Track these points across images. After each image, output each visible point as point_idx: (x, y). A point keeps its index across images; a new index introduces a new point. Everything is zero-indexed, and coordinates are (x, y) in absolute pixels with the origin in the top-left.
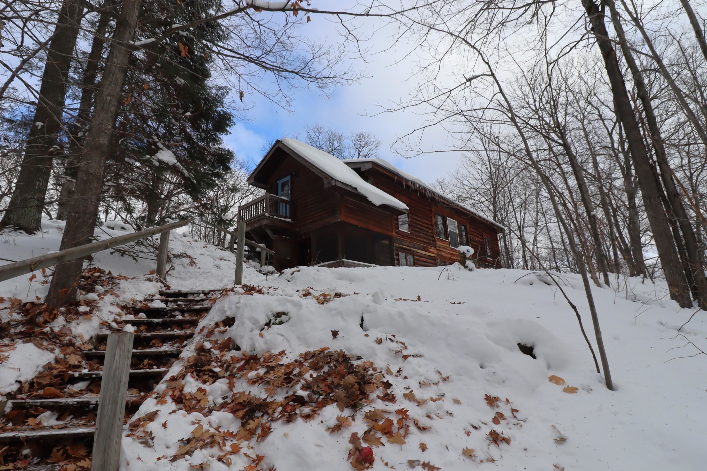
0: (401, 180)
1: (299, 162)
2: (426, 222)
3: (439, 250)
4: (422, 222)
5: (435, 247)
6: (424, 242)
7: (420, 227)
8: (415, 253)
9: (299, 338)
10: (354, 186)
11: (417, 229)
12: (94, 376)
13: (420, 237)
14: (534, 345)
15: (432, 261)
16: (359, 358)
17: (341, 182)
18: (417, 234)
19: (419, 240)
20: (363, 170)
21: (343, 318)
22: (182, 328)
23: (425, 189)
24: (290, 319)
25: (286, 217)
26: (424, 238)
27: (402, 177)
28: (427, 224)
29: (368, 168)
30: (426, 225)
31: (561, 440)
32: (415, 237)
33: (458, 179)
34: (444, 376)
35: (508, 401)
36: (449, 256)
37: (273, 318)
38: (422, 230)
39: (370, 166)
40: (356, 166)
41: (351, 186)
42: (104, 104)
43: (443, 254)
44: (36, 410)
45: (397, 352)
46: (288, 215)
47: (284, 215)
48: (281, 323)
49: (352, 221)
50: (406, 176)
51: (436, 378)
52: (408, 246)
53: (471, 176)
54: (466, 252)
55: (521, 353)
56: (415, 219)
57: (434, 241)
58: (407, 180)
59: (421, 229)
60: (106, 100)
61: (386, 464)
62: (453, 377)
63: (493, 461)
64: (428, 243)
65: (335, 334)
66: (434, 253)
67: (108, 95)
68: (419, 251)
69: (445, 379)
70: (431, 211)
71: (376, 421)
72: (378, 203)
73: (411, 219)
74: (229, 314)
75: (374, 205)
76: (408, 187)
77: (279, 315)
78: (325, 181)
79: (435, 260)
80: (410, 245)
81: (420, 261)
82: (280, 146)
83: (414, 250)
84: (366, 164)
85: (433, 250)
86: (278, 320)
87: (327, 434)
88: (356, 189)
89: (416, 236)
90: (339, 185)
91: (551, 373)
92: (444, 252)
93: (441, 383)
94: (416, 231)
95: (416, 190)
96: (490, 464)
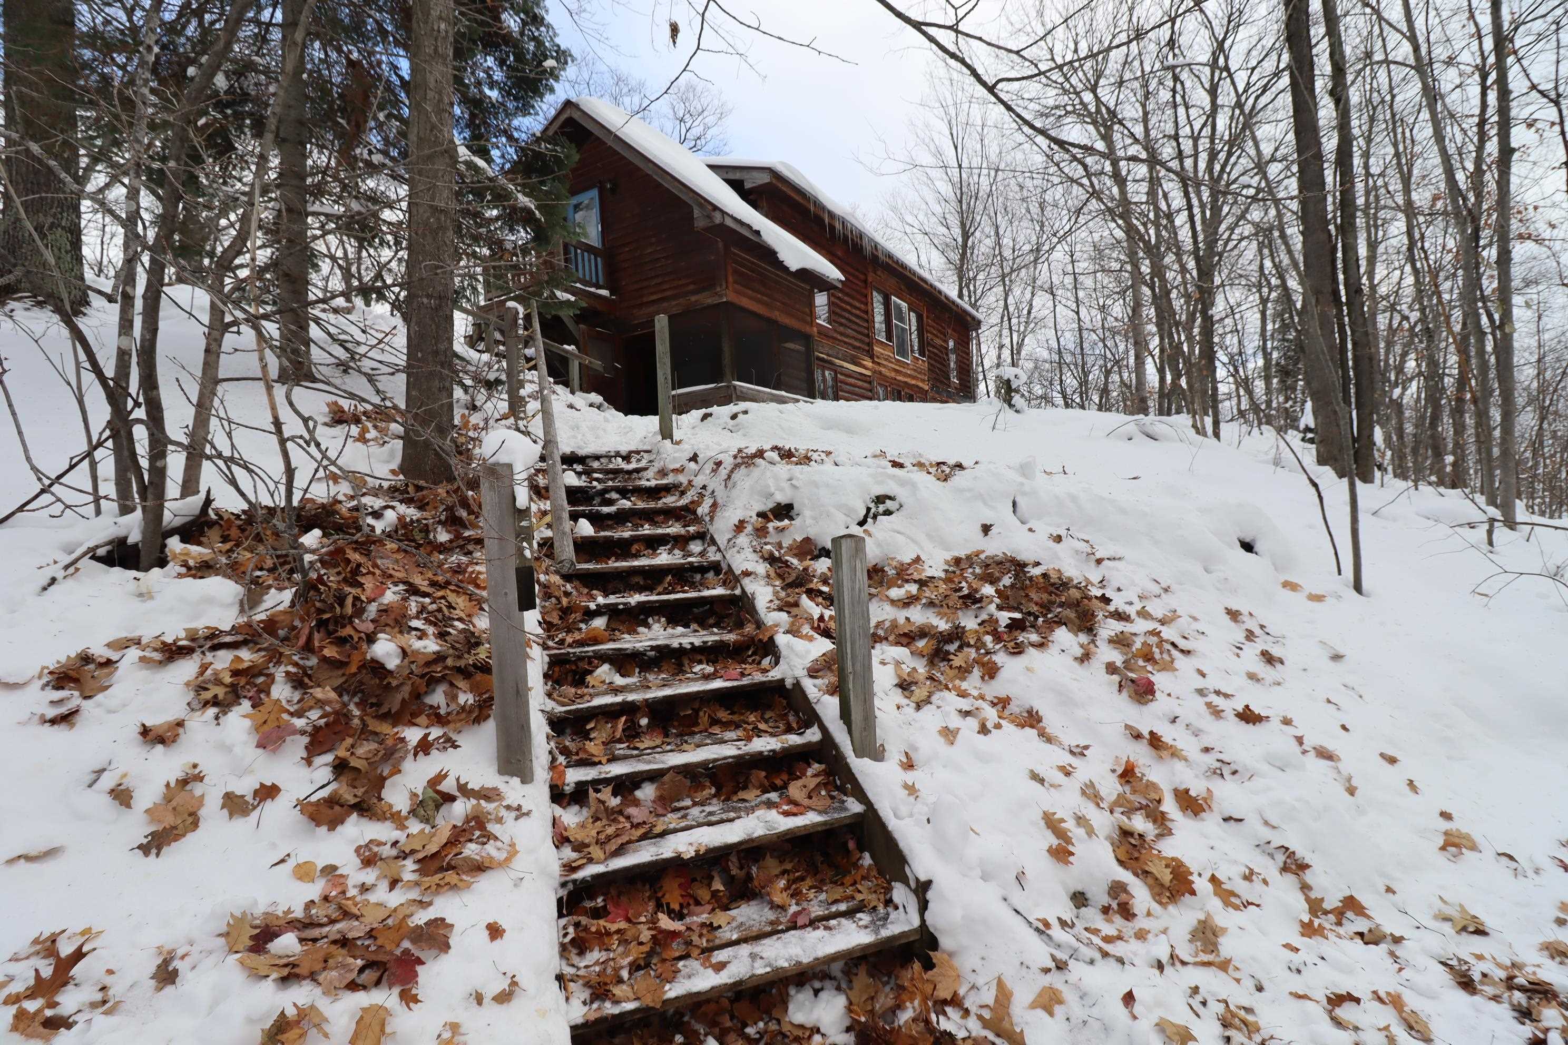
0: (821, 214)
1: (631, 163)
2: (858, 304)
3: (879, 364)
4: (851, 305)
5: (872, 357)
6: (855, 347)
7: (847, 315)
8: (839, 369)
9: (929, 536)
10: (755, 227)
11: (843, 321)
12: (621, 607)
13: (847, 336)
14: (1254, 540)
15: (866, 385)
16: (1037, 564)
17: (732, 217)
18: (841, 329)
19: (845, 343)
20: (748, 185)
21: (985, 503)
22: (654, 523)
23: (861, 235)
24: (901, 506)
25: (598, 287)
26: (853, 337)
27: (823, 208)
28: (859, 309)
29: (760, 182)
30: (858, 312)
31: (1337, 657)
32: (839, 337)
33: (894, 209)
34: (1164, 585)
35: (1251, 614)
36: (893, 374)
37: (872, 505)
38: (850, 321)
39: (765, 179)
40: (731, 176)
41: (749, 227)
42: (436, 39)
43: (883, 370)
44: (590, 663)
45: (1088, 554)
46: (601, 282)
47: (594, 280)
48: (888, 513)
49: (745, 302)
50: (830, 206)
51: (1156, 589)
52: (828, 355)
53: (924, 206)
54: (1012, 378)
55: (1243, 551)
56: (839, 298)
57: (870, 345)
58: (831, 215)
59: (848, 319)
60: (439, 31)
61: (1169, 695)
62: (1174, 587)
63: (1279, 684)
64: (859, 348)
65: (986, 529)
66: (866, 368)
67: (440, 18)
68: (846, 365)
69: (1166, 590)
70: (865, 281)
71: (1128, 646)
72: (794, 264)
73: (832, 299)
74: (781, 498)
75: (786, 269)
76: (832, 228)
77: (880, 500)
78: (697, 213)
79: (870, 383)
80: (830, 352)
81: (847, 384)
82: (576, 115)
83: (837, 361)
84: (755, 174)
85: (869, 364)
86: (881, 508)
87: (1076, 665)
88: (758, 233)
89: (841, 334)
90: (729, 222)
91: (1283, 578)
92: (884, 366)
93: (1163, 595)
94: (841, 324)
95: (846, 238)
96: (1277, 687)
